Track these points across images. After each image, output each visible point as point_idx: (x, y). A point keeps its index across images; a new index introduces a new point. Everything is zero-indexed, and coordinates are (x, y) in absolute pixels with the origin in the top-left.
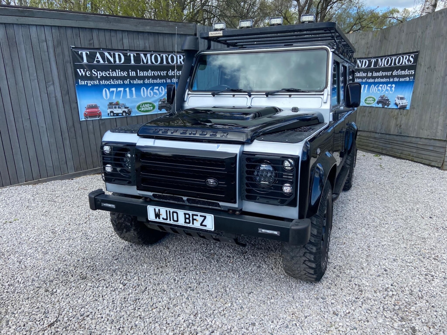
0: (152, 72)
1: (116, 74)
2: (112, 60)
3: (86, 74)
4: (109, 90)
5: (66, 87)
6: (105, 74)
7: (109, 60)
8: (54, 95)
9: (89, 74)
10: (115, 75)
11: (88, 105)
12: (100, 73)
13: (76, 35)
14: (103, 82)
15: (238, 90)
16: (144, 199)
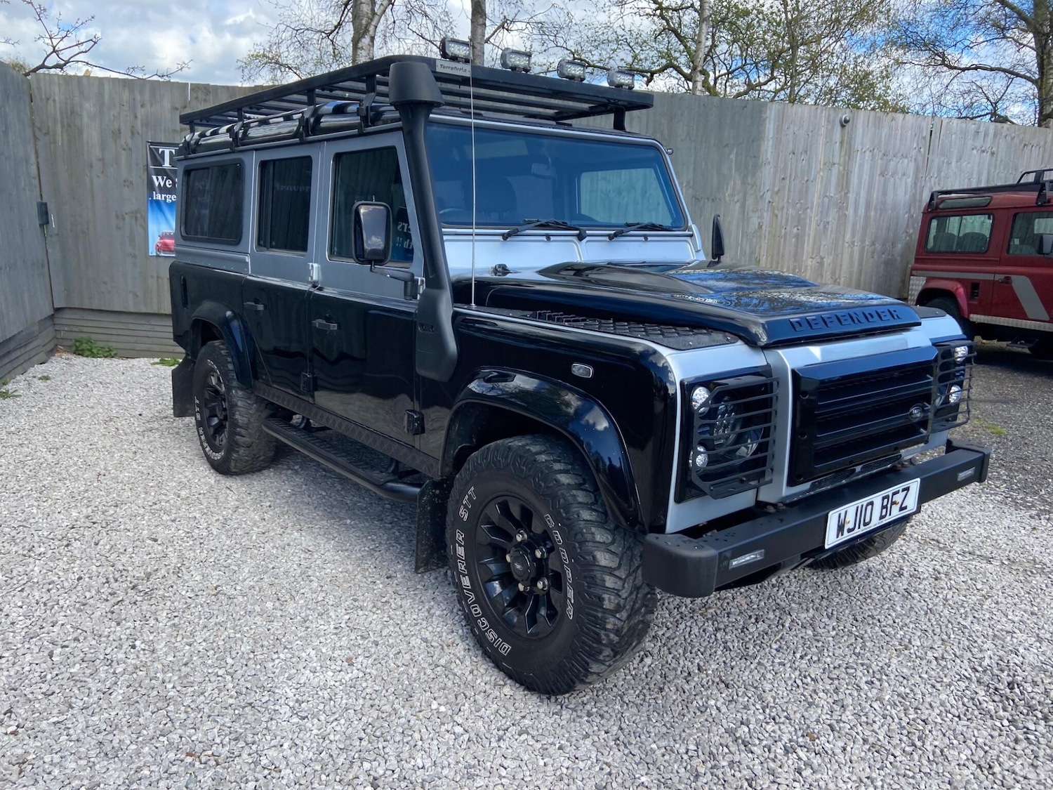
15: (557, 223)
16: (771, 510)
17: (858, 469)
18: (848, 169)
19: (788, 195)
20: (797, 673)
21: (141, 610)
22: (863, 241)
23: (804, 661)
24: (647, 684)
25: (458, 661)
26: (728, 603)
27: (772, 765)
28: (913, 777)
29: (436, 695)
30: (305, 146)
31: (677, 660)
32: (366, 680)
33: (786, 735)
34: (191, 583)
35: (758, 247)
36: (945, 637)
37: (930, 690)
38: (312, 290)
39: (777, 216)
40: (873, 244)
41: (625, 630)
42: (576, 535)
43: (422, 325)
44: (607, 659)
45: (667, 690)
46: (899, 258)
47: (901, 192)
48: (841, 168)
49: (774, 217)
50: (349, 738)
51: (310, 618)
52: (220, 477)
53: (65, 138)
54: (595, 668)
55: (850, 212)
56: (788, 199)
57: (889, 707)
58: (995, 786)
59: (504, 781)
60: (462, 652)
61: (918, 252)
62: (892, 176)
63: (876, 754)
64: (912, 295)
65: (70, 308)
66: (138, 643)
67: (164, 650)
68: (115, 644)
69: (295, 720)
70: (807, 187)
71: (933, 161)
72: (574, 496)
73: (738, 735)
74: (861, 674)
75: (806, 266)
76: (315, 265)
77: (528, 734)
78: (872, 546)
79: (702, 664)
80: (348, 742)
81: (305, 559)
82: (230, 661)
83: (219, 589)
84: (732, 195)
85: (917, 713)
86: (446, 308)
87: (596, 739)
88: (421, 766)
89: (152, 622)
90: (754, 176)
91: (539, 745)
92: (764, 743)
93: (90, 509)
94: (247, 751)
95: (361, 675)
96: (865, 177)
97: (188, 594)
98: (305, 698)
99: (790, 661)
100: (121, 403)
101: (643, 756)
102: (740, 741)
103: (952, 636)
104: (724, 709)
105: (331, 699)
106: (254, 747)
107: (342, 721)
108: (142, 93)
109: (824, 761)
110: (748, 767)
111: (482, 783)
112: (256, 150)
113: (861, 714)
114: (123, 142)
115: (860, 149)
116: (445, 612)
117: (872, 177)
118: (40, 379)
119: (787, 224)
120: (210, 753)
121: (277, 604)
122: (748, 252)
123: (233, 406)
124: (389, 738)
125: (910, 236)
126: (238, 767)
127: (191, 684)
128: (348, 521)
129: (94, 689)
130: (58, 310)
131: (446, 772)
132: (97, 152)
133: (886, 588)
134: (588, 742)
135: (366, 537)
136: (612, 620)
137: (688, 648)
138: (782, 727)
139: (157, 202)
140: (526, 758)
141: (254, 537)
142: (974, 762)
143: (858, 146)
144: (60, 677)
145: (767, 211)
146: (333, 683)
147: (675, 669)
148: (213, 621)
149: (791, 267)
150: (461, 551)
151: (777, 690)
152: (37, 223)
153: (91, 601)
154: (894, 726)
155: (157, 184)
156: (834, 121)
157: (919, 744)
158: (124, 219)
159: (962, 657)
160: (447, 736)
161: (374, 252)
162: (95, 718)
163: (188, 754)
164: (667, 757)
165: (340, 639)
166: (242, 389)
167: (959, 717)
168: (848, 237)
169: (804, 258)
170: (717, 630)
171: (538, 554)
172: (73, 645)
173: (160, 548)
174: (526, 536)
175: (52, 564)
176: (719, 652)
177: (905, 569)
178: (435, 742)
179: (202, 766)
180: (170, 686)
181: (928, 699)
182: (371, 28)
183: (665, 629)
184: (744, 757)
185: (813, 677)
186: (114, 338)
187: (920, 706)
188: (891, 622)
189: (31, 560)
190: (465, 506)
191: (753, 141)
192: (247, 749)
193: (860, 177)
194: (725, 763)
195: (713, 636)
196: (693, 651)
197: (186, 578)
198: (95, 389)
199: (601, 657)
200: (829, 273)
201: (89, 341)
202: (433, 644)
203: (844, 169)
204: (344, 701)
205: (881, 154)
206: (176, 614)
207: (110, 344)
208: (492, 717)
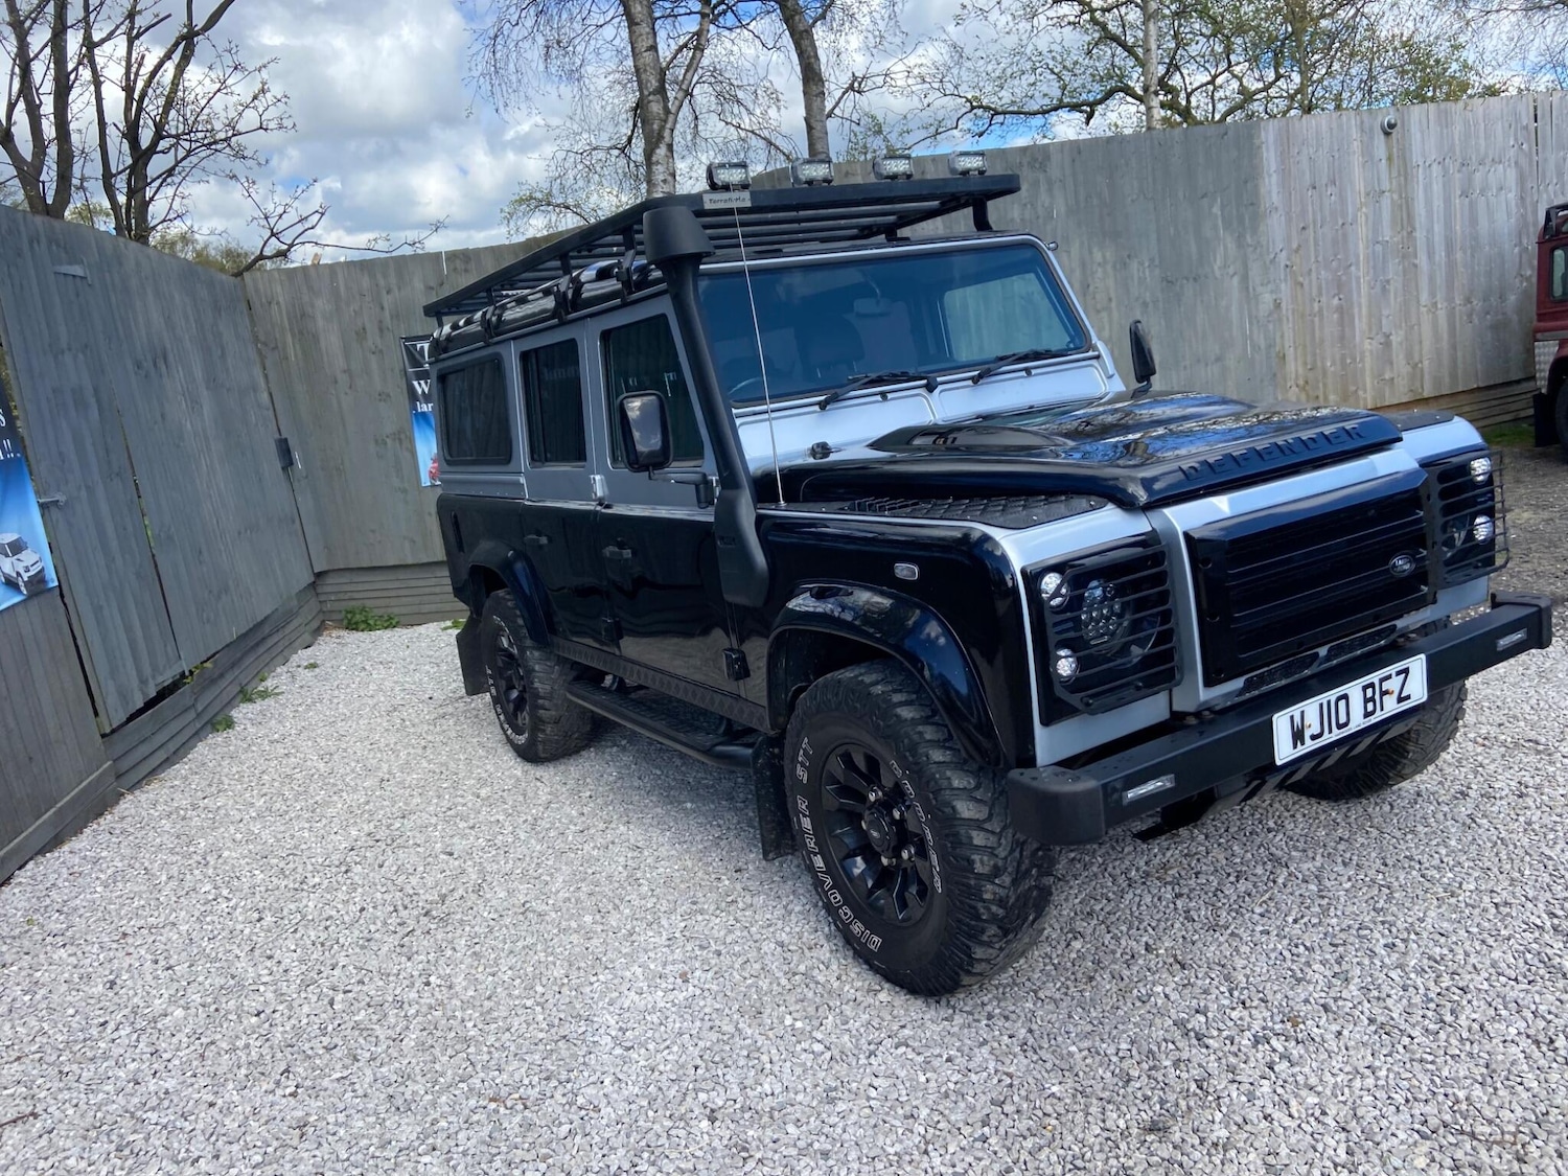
15: (895, 375)
16: (1192, 721)
17: (1323, 651)
18: (1406, 198)
19: (1316, 250)
20: (1286, 942)
21: (436, 940)
22: (1450, 299)
23: (1297, 926)
24: (1073, 973)
25: (821, 966)
26: (1198, 860)
27: (1232, 1060)
28: (1432, 1062)
29: (791, 1009)
30: (567, 327)
31: (1118, 939)
32: (704, 998)
33: (1259, 1019)
34: (494, 902)
35: (1278, 335)
36: (1516, 875)
37: (1478, 948)
38: (599, 508)
39: (1302, 285)
40: (1468, 301)
41: (1011, 901)
42: (928, 782)
43: (722, 538)
44: (995, 939)
45: (1099, 979)
46: (1515, 318)
47: (1501, 216)
48: (1395, 197)
49: (1299, 288)
50: (682, 1066)
51: (637, 929)
52: (528, 766)
53: (299, 352)
54: (979, 952)
55: (1422, 260)
56: (1316, 257)
57: (1413, 976)
58: (1554, 1065)
59: (872, 1103)
60: (828, 955)
61: (1540, 303)
62: (1483, 192)
63: (1384, 1037)
64: (1541, 371)
65: (334, 570)
66: (432, 979)
67: (464, 984)
68: (406, 982)
69: (618, 1051)
70: (1345, 235)
71: (1546, 160)
72: (920, 733)
73: (1190, 1026)
74: (1378, 936)
75: (1362, 353)
76: (598, 477)
77: (907, 1046)
78: (1406, 758)
79: (1151, 942)
80: (681, 1072)
81: (633, 858)
82: (540, 989)
83: (528, 905)
84: (1225, 266)
85: (1453, 979)
86: (747, 513)
87: (996, 1045)
88: (769, 1092)
89: (449, 953)
90: (1255, 230)
91: (920, 1059)
92: (1225, 1033)
93: (372, 824)
94: (561, 1090)
95: (698, 992)
96: (1438, 203)
97: (491, 916)
98: (629, 1025)
99: (1278, 927)
100: (407, 686)
101: (1057, 1062)
102: (1192, 1034)
103: (1527, 872)
104: (1174, 996)
105: (661, 1024)
106: (569, 1086)
107: (675, 1049)
108: (385, 276)
109: (1307, 1051)
110: (1200, 1065)
111: (844, 1107)
112: (514, 338)
113: (1371, 987)
114: (370, 342)
115: (1421, 163)
116: (807, 907)
117: (1447, 201)
118: (306, 668)
119: (1320, 294)
120: (516, 1096)
121: (598, 917)
122: (1263, 346)
123: (530, 671)
124: (730, 1063)
125: (1528, 279)
126: (550, 1110)
127: (495, 1021)
128: (689, 805)
129: (382, 1037)
130: (319, 575)
131: (800, 1097)
132: (340, 363)
133: (1440, 816)
134: (985, 1050)
135: (710, 823)
136: (989, 887)
137: (1135, 923)
138: (1253, 1011)
139: (423, 413)
140: (902, 1074)
141: (570, 838)
142: (1528, 1036)
143: (1416, 157)
144: (342, 1027)
145: (1286, 280)
146: (662, 1005)
147: (1113, 952)
148: (520, 944)
149: (1338, 357)
150: (807, 823)
151: (1253, 966)
152: (278, 466)
153: (377, 935)
154: (1417, 1000)
155: (420, 391)
156: (1371, 129)
157: (1448, 1018)
158: (386, 443)
159: (1536, 899)
160: (804, 1056)
161: (652, 454)
162: (383, 1070)
163: (491, 1100)
164: (1089, 1061)
165: (672, 952)
166: (538, 649)
167: (1516, 980)
168: (1424, 297)
169: (1357, 339)
170: (1179, 896)
171: (897, 815)
172: (357, 988)
173: (457, 863)
174: (880, 793)
175: (329, 896)
176: (1178, 925)
177: (1474, 787)
178: (788, 1064)
179: (508, 1112)
180: (470, 1025)
181: (1473, 960)
182: (667, 133)
183: (1105, 901)
184: (1197, 1054)
185: (1308, 945)
186: (393, 602)
187: (1460, 971)
188: (1436, 862)
189: (305, 894)
190: (803, 765)
191: (1246, 182)
192: (560, 1088)
193: (1428, 202)
194: (1167, 1063)
195: (1172, 906)
196: (1141, 927)
197: (488, 896)
198: (374, 672)
199: (985, 938)
200: (1401, 357)
201: (363, 609)
202: (791, 948)
203: (1401, 197)
204: (678, 1025)
205: (1458, 164)
206: (476, 940)
207: (390, 610)
208: (862, 1030)
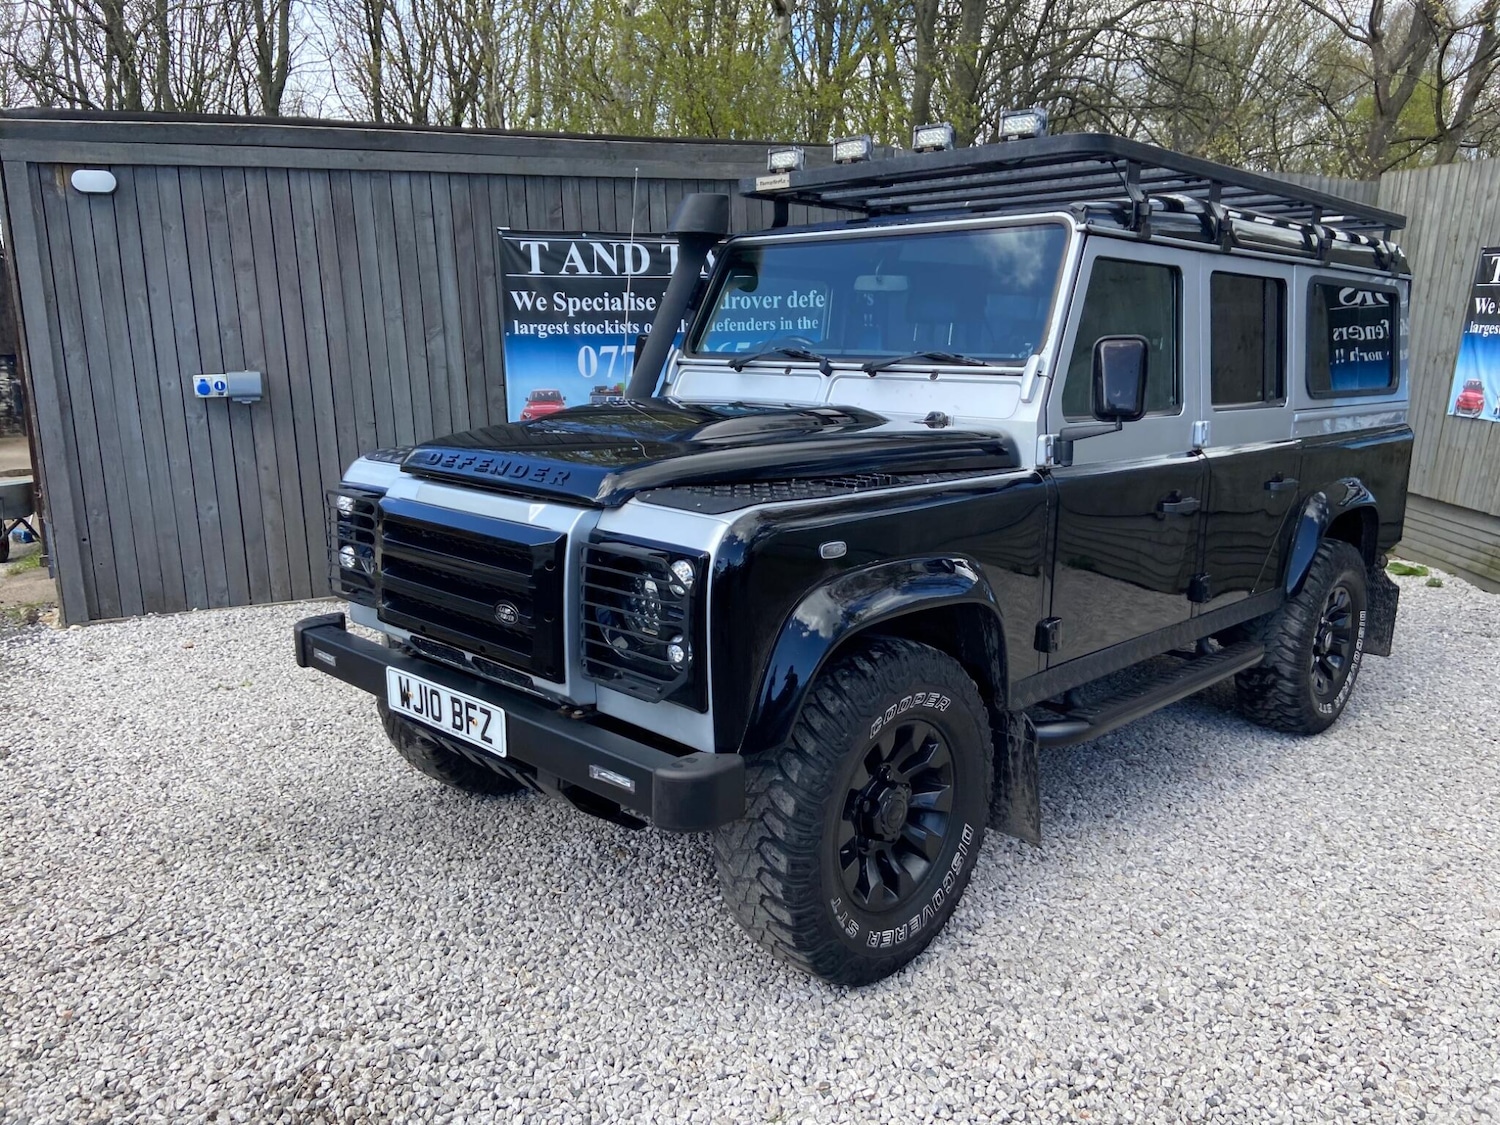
0: (734, 300)
1: (622, 306)
2: (613, 264)
3: (534, 304)
4: (597, 351)
5: (477, 341)
6: (588, 306)
7: (603, 265)
8: (444, 364)
9: (543, 306)
10: (619, 309)
11: (534, 393)
12: (574, 302)
13: (517, 197)
14: (581, 329)
139: (1473, 337)
155: (1479, 309)
